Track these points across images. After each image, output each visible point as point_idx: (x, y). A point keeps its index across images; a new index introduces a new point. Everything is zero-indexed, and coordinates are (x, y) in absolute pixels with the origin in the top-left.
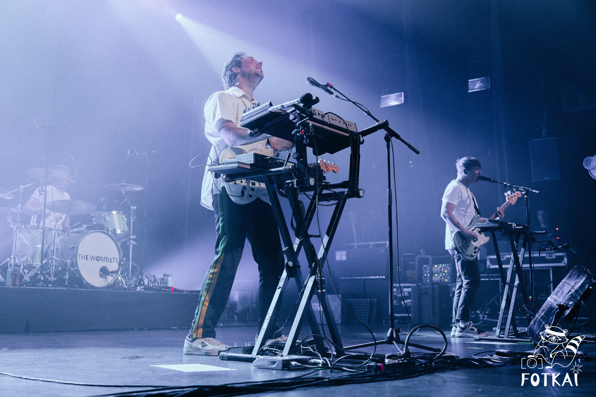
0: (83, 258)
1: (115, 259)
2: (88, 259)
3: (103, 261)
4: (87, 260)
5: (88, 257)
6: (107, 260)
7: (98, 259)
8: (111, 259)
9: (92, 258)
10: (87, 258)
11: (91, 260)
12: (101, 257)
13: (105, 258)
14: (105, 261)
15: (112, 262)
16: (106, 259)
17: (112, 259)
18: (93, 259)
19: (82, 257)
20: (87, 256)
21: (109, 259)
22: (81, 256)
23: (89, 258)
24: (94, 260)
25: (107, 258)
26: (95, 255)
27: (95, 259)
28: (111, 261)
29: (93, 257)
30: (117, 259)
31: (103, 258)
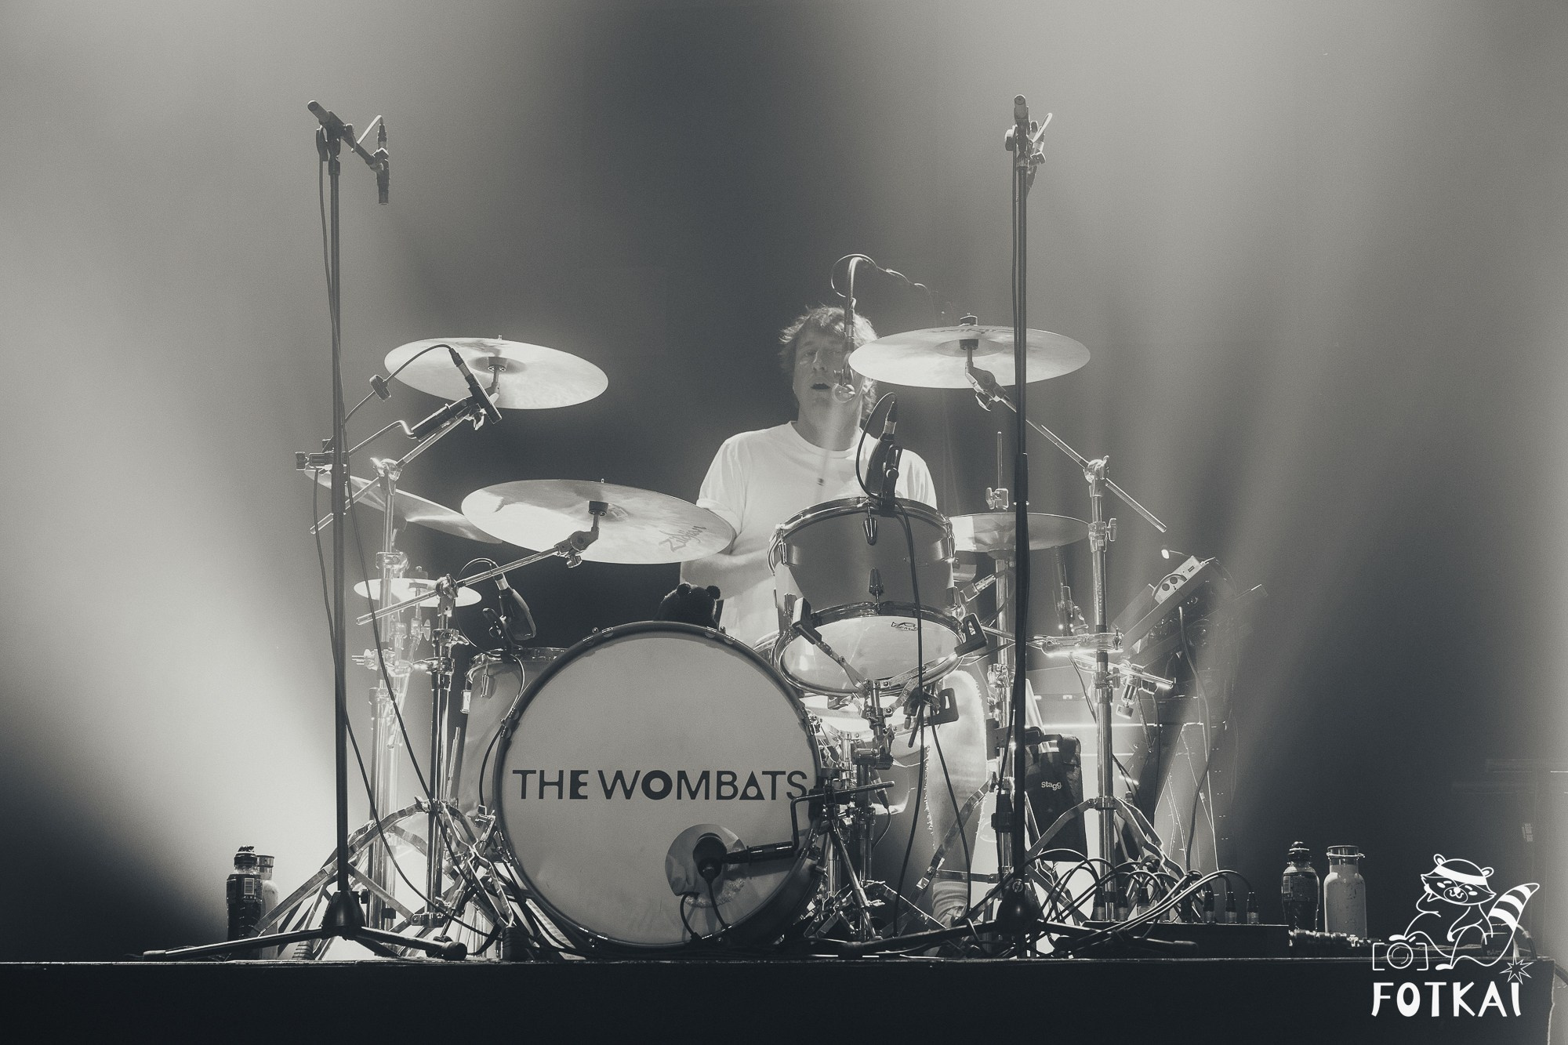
0: (551, 791)
1: (781, 780)
3: (693, 795)
4: (575, 795)
5: (582, 778)
6: (727, 791)
7: (657, 785)
8: (752, 781)
9: (615, 784)
10: (576, 784)
11: (609, 794)
12: (681, 774)
13: (705, 775)
14: (713, 795)
15: (760, 796)
16: (720, 785)
17: (765, 783)
18: (619, 790)
19: (543, 784)
20: (575, 775)
21: (741, 784)
22: (533, 781)
23: (592, 787)
24: (628, 794)
25: (726, 778)
26: (636, 764)
27: (639, 788)
28: (752, 792)
29: (618, 774)
30: (796, 779)
31: (693, 777)
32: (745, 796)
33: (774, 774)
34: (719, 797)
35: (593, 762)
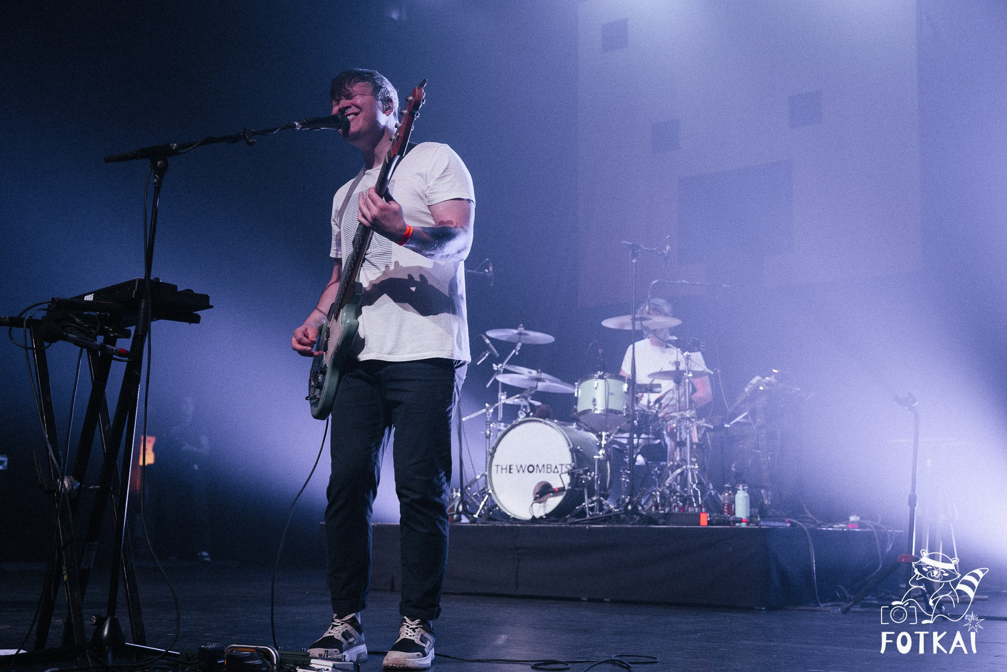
0: (503, 471)
1: (564, 466)
2: (512, 471)
3: (540, 471)
4: (510, 472)
5: (512, 467)
6: (549, 470)
7: (531, 469)
8: (556, 467)
9: (520, 469)
10: (510, 469)
11: (518, 471)
12: (537, 466)
13: (544, 466)
14: (546, 472)
15: (558, 472)
16: (547, 468)
17: (559, 467)
18: (521, 471)
19: (502, 469)
20: (510, 466)
21: (553, 467)
22: (499, 468)
23: (514, 470)
24: (524, 471)
25: (549, 466)
26: (526, 463)
27: (526, 470)
28: (556, 470)
29: (521, 466)
30: (568, 467)
31: (540, 466)
32: (554, 472)
33: (562, 465)
34: (548, 472)
35: (515, 462)
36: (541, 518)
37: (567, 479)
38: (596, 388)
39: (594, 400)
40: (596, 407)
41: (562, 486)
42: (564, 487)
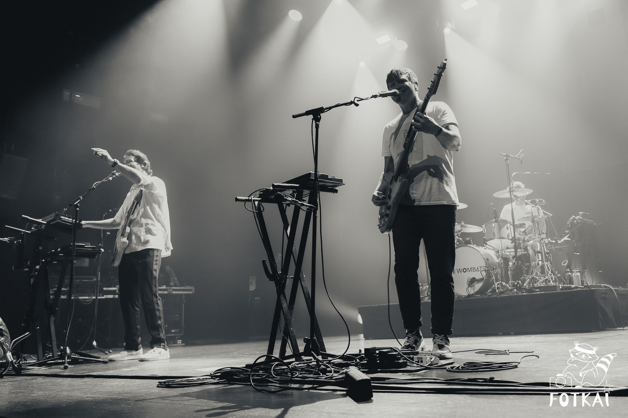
2: (455, 272)
3: (470, 271)
6: (474, 270)
7: (465, 270)
8: (478, 268)
11: (458, 272)
12: (468, 268)
13: (471, 268)
14: (472, 271)
15: (479, 271)
16: (473, 269)
17: (479, 268)
18: (460, 272)
21: (476, 269)
24: (461, 272)
25: (474, 268)
26: (462, 268)
29: (459, 269)
30: (484, 267)
31: (470, 269)
32: (477, 271)
33: (481, 267)
34: (473, 271)
36: (473, 294)
37: (484, 274)
38: (494, 227)
39: (494, 233)
40: (495, 236)
41: (482, 277)
42: (483, 278)
